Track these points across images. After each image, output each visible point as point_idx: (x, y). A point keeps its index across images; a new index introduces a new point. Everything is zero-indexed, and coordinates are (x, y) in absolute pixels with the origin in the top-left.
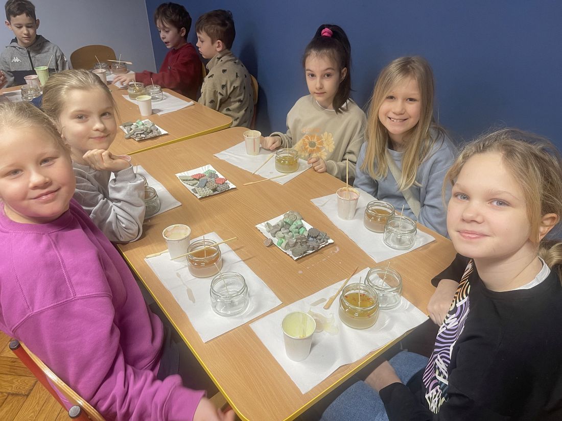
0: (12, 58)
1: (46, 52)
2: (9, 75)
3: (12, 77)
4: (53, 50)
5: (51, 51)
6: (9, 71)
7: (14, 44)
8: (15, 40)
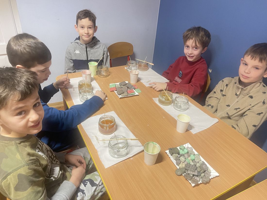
0: (75, 51)
1: (97, 48)
2: (70, 61)
3: (72, 63)
4: (102, 47)
5: (101, 47)
6: (70, 59)
7: (78, 41)
8: (79, 38)
